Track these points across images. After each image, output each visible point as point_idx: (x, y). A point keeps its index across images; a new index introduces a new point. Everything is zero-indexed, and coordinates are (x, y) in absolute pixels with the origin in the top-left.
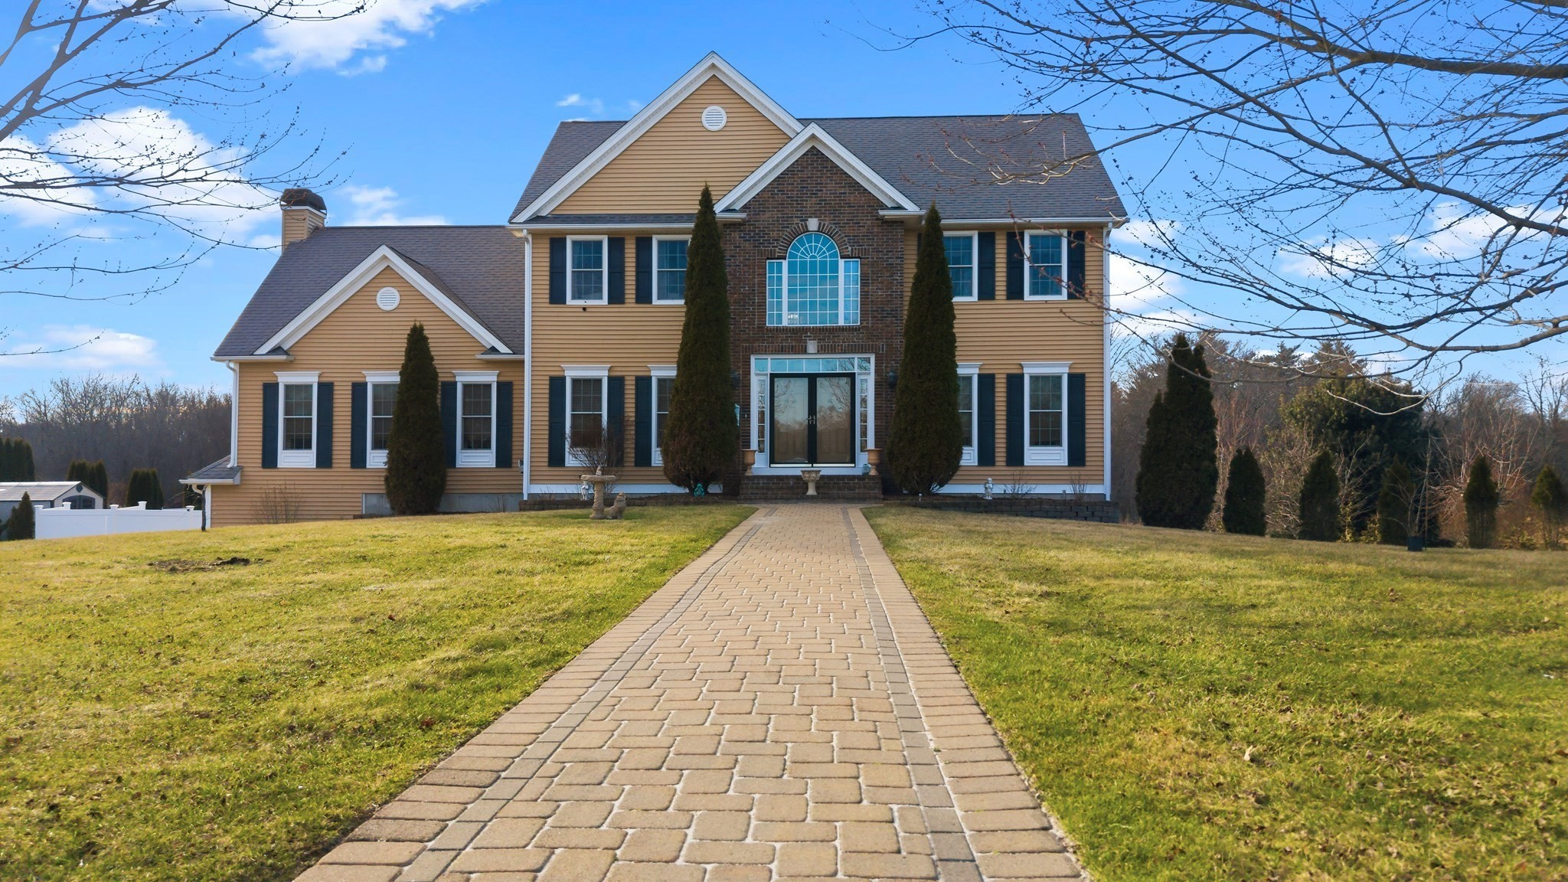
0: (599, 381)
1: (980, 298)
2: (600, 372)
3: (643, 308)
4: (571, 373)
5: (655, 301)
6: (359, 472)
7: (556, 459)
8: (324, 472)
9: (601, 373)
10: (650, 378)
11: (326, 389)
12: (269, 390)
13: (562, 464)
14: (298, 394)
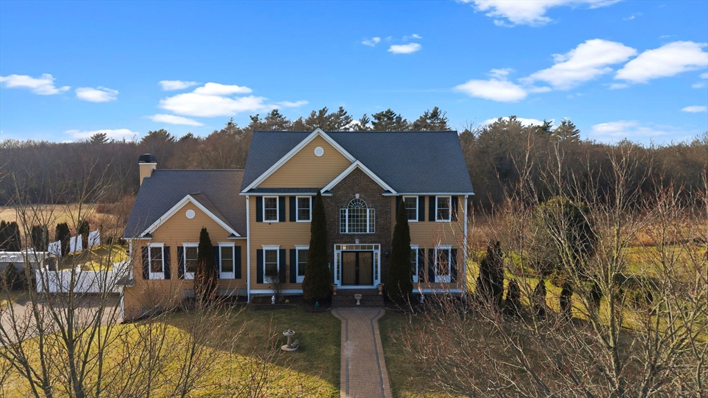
0: (276, 251)
1: (419, 220)
3: (292, 223)
4: (265, 248)
5: (297, 221)
6: (181, 281)
7: (260, 280)
8: (167, 281)
9: (277, 248)
10: (295, 250)
11: (167, 249)
12: (145, 249)
13: (262, 282)
14: (156, 251)
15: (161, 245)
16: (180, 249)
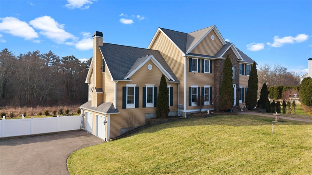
0: (196, 88)
1: (242, 75)
2: (197, 86)
3: (203, 73)
5: (205, 72)
6: (144, 108)
7: (190, 105)
8: (137, 109)
10: (204, 88)
11: (137, 88)
12: (124, 88)
13: (191, 106)
14: (131, 89)
15: (134, 86)
16: (144, 88)
